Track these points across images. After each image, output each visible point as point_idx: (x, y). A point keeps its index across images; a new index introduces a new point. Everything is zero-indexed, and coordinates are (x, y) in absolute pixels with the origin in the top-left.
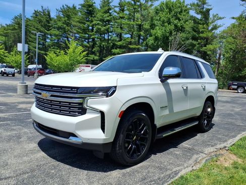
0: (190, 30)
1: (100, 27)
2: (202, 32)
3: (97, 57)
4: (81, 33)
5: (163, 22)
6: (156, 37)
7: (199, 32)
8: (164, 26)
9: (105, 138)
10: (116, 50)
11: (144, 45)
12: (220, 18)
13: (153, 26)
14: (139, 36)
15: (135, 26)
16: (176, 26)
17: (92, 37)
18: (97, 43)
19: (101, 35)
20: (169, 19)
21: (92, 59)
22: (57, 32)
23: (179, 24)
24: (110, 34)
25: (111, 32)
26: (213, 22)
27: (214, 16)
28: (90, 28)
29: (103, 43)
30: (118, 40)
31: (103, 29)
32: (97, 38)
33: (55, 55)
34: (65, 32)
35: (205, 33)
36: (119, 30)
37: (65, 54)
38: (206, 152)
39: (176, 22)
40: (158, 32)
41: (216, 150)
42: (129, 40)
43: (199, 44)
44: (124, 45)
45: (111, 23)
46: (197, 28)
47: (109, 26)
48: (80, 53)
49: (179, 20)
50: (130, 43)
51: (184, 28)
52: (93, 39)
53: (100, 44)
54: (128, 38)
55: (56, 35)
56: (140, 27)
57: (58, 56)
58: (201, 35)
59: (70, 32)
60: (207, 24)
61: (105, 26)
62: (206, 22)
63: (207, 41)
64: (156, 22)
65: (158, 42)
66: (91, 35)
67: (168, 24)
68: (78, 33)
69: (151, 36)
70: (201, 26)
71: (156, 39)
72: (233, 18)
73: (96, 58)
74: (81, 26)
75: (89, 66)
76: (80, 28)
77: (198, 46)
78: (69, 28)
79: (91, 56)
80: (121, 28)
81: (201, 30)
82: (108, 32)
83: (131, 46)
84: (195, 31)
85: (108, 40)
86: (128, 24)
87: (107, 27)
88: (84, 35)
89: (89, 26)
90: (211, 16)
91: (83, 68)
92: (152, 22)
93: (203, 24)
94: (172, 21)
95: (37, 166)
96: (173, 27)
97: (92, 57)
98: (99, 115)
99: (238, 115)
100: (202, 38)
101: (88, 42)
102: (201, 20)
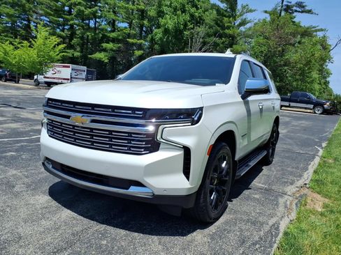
0: (212, 23)
1: (82, 8)
2: (228, 28)
3: (79, 54)
4: (51, 15)
5: (175, 9)
6: (165, 29)
7: (223, 28)
8: (176, 15)
9: (189, 186)
10: (108, 44)
11: (148, 39)
12: (251, 11)
13: (161, 14)
14: (141, 26)
15: (135, 12)
16: (192, 16)
17: (69, 23)
18: (78, 32)
19: (83, 20)
20: (184, 6)
21: (70, 55)
22: (12, 11)
23: (196, 14)
24: (97, 20)
25: (100, 17)
26: (241, 15)
27: (244, 7)
28: (66, 8)
29: (88, 34)
30: (109, 29)
31: (87, 11)
32: (78, 25)
33: (12, 47)
34: (25, 11)
35: (231, 28)
36: (112, 16)
37: (30, 46)
38: (289, 193)
39: (193, 10)
40: (169, 22)
41: (298, 189)
42: (127, 31)
43: (223, 43)
44: (120, 38)
45: (99, 4)
46: (221, 22)
47: (97, 8)
48: (55, 47)
49: (197, 9)
50: (129, 36)
51: (204, 20)
52: (72, 26)
53: (83, 34)
54: (126, 28)
55: (9, 16)
56: (143, 14)
57: (17, 48)
58: (227, 31)
59: (34, 12)
60: (235, 18)
61: (90, 8)
62: (232, 15)
63: (233, 39)
64: (165, 9)
65: (168, 37)
66: (68, 20)
67: (182, 12)
68: (47, 15)
69: (159, 27)
70: (226, 19)
71: (166, 31)
72: (266, 12)
73: (77, 54)
74: (52, 4)
75: (69, 67)
76: (49, 7)
77: (221, 45)
78: (32, 6)
79: (68, 51)
80: (114, 12)
81: (226, 25)
82: (95, 17)
83: (131, 40)
84: (219, 26)
85: (95, 28)
86: (125, 8)
87: (94, 9)
88: (57, 19)
89: (64, 5)
90: (239, 7)
91: (58, 69)
92: (160, 7)
93: (229, 17)
94: (187, 9)
95: (73, 234)
96: (187, 17)
97: (70, 53)
98: (181, 153)
99: (289, 138)
100: (226, 36)
101: (63, 30)
102: (226, 11)
